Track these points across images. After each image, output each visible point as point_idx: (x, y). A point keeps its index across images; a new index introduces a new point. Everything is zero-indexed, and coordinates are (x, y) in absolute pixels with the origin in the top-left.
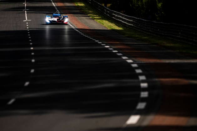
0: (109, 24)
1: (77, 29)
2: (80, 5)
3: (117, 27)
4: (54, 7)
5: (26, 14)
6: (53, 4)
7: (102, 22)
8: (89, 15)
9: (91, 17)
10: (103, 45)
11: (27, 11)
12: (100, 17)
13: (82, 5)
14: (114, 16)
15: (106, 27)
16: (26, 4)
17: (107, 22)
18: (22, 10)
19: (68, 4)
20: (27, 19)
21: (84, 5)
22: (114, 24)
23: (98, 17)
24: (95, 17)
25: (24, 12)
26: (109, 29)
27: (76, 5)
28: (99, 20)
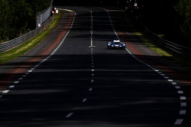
0: (162, 52)
1: (134, 55)
2: (138, 34)
3: (168, 54)
4: (116, 35)
5: (92, 41)
6: (115, 33)
7: (156, 50)
8: (145, 43)
9: (147, 45)
10: (153, 69)
11: (92, 38)
12: (154, 45)
13: (140, 34)
14: (167, 45)
15: (159, 54)
16: (92, 33)
17: (160, 50)
18: (88, 38)
19: (128, 34)
20: (92, 45)
21: (142, 35)
22: (166, 52)
23: (152, 46)
24: (150, 45)
25: (90, 39)
26: (161, 55)
27: (135, 34)
28: (153, 48)
